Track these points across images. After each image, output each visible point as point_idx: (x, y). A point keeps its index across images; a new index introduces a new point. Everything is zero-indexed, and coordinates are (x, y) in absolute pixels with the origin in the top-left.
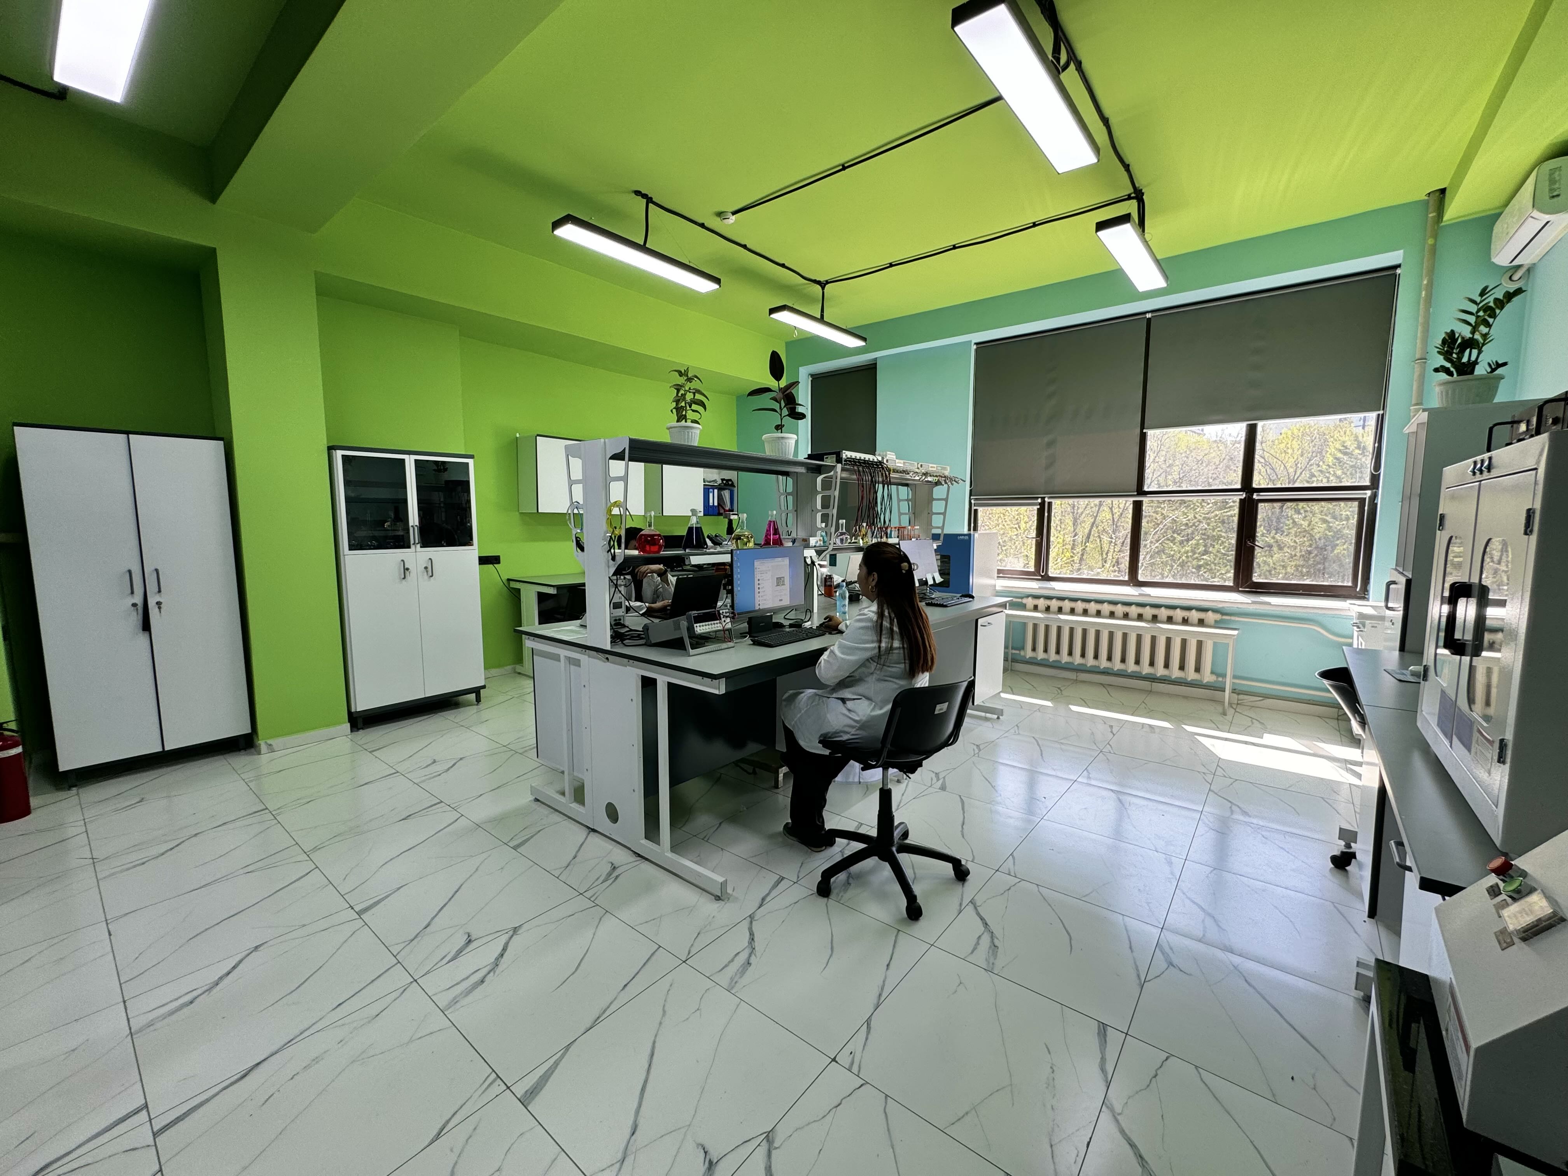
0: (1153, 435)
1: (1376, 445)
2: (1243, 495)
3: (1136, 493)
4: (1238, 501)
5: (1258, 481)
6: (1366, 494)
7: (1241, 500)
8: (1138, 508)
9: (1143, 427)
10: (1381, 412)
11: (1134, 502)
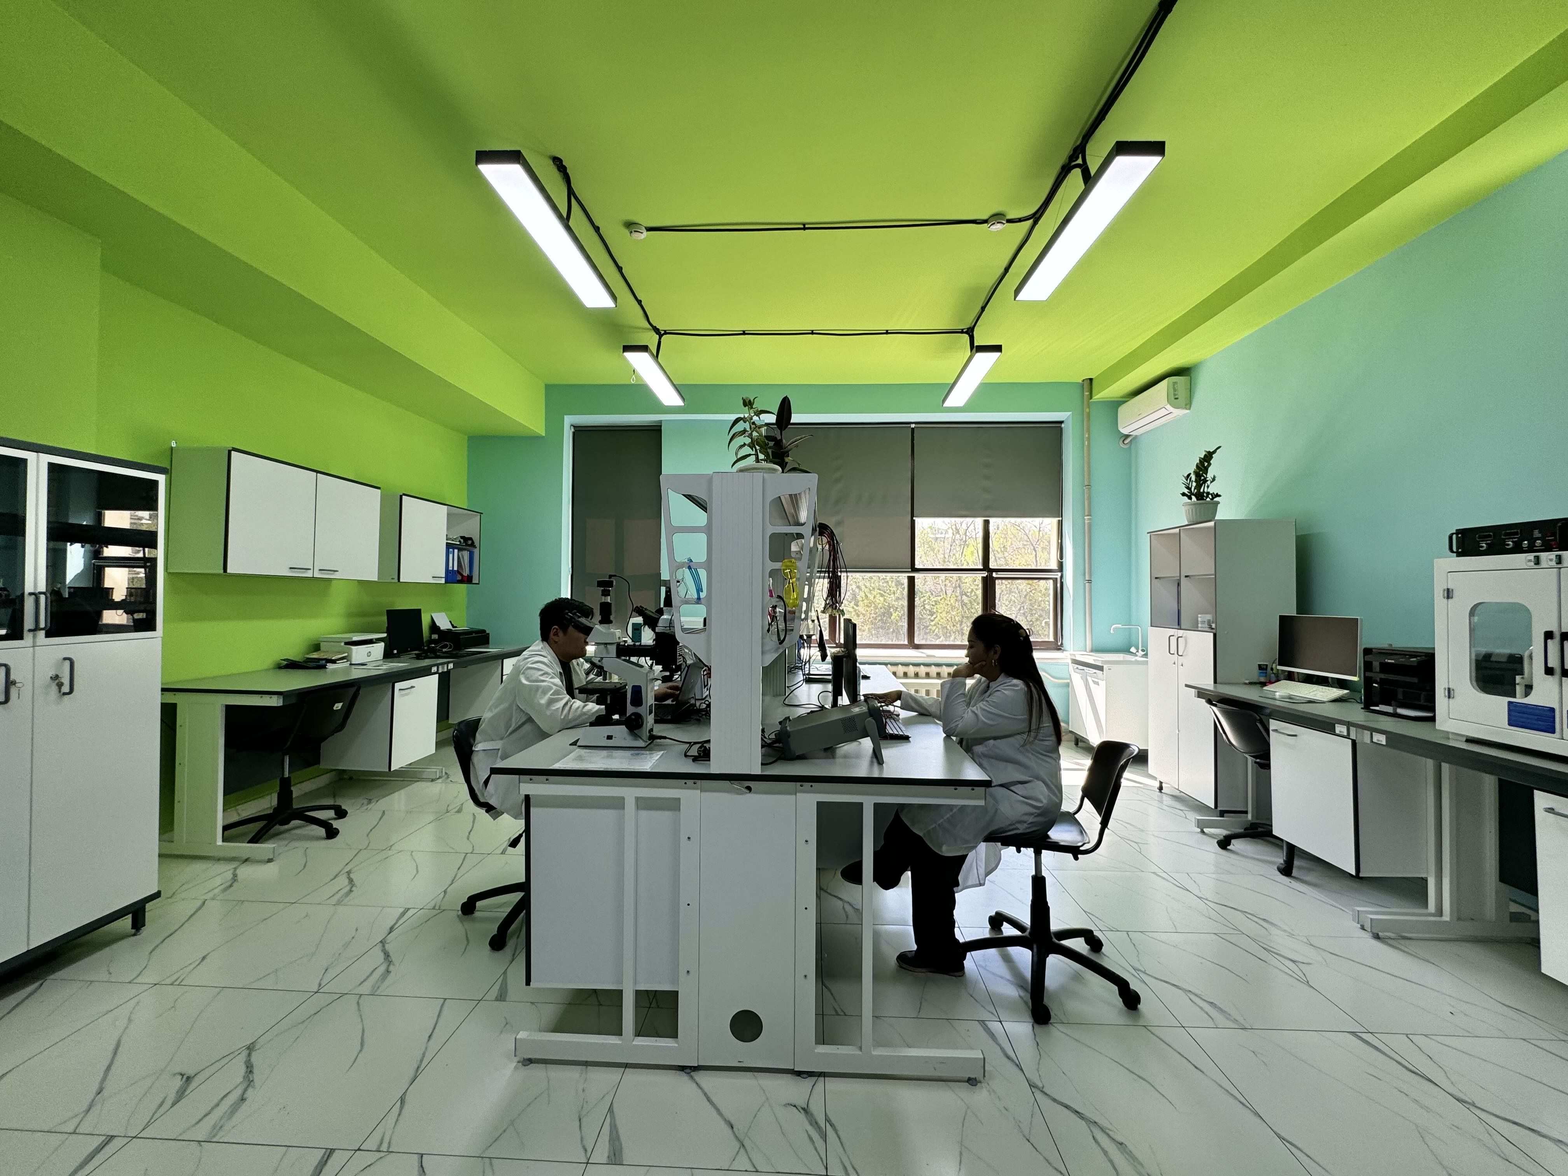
0: (922, 524)
1: (1060, 541)
2: (985, 574)
3: (910, 570)
4: (980, 578)
5: (992, 565)
6: (1057, 575)
7: (983, 578)
8: (911, 581)
9: (912, 516)
10: (1060, 519)
11: (909, 577)
